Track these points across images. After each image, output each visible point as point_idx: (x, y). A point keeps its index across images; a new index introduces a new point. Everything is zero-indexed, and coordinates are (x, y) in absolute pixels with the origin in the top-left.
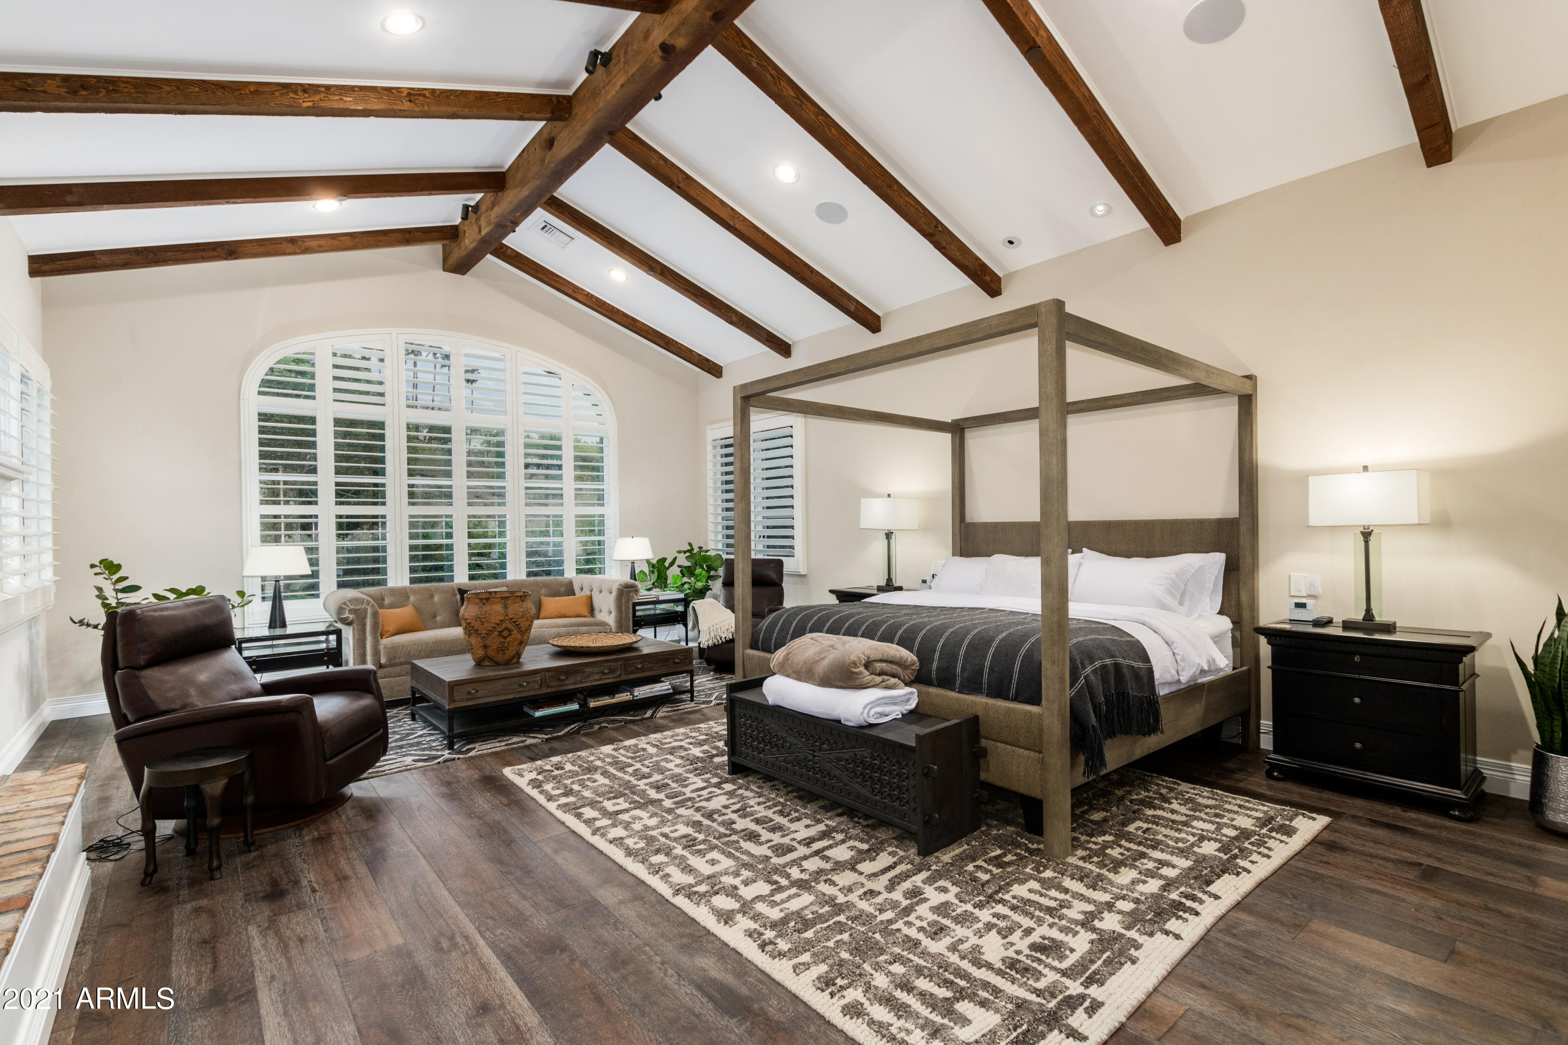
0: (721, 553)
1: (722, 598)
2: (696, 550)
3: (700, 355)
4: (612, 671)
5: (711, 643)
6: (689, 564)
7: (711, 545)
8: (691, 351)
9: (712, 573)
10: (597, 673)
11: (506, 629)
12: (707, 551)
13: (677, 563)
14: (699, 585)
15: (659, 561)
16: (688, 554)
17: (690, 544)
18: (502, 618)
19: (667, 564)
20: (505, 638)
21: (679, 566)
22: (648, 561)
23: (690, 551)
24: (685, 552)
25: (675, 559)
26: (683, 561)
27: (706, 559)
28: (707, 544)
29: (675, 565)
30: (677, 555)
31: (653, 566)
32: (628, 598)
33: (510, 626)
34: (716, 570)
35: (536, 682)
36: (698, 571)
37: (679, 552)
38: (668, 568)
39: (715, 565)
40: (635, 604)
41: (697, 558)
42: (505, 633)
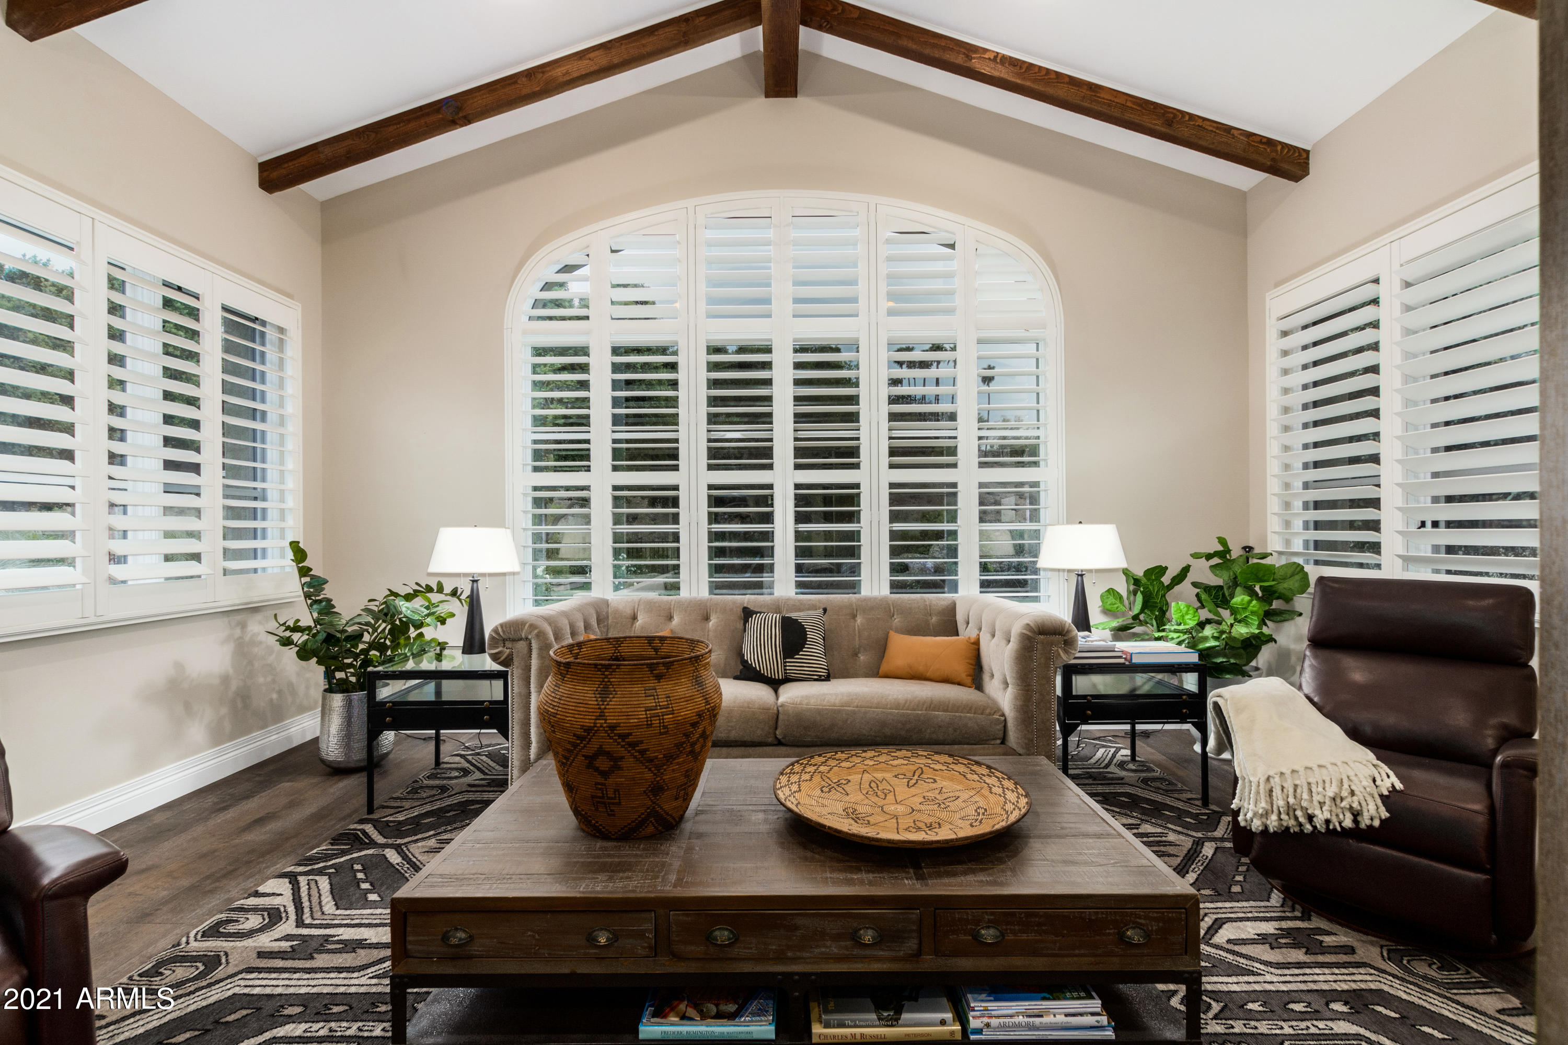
0: (1300, 561)
1: (1308, 680)
2: (1236, 552)
3: (1250, 135)
4: (887, 937)
5: (1273, 823)
6: (1220, 582)
7: (1274, 544)
8: (1228, 129)
9: (1276, 604)
10: (837, 938)
11: (601, 752)
12: (1264, 556)
13: (1191, 577)
14: (1241, 631)
15: (1148, 573)
16: (1216, 561)
17: (1222, 541)
18: (588, 722)
19: (1166, 580)
20: (605, 774)
21: (1195, 585)
22: (1126, 572)
23: (1224, 554)
24: (1209, 557)
25: (1186, 570)
26: (1203, 572)
27: (1262, 573)
28: (1264, 540)
29: (1186, 584)
30: (1191, 561)
31: (1137, 582)
32: (1049, 658)
33: (610, 745)
34: (1288, 600)
35: (641, 935)
36: (1240, 598)
37: (1196, 556)
38: (1170, 587)
39: (1283, 587)
40: (1070, 671)
41: (1237, 569)
42: (603, 763)
